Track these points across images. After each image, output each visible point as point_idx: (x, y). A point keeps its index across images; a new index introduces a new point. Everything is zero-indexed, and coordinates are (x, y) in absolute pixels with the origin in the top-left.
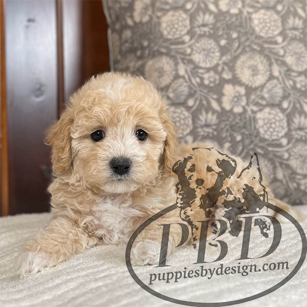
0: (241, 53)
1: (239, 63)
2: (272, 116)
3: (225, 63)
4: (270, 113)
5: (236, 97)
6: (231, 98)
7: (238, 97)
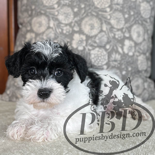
0: (86, 16)
1: (84, 22)
2: (99, 53)
3: (76, 22)
4: (98, 51)
5: (80, 41)
6: (77, 41)
7: (81, 41)
